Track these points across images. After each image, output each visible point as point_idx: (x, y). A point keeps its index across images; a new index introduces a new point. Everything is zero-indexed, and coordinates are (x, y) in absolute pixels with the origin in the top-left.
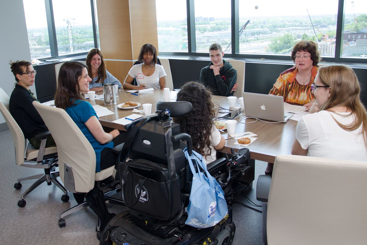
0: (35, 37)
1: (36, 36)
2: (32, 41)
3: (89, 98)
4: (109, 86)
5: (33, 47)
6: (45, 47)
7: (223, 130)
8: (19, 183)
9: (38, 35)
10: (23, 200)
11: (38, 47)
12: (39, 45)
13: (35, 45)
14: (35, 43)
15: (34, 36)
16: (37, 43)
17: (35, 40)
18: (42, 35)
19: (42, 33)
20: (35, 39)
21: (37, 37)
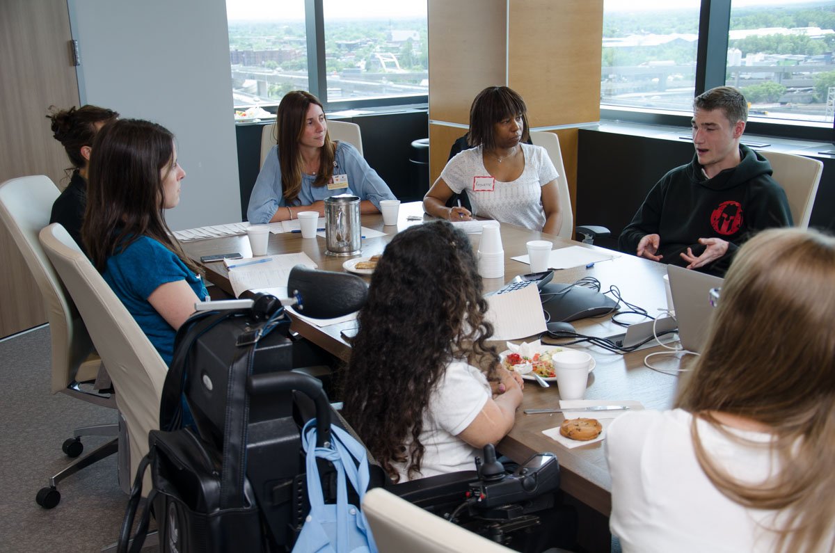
0: (395, 42)
1: (397, 40)
2: (386, 54)
3: (300, 232)
4: (341, 201)
5: (388, 70)
6: (420, 72)
7: (547, 382)
8: (78, 439)
9: (405, 38)
10: (55, 488)
11: (400, 71)
12: (403, 65)
13: (393, 65)
14: (395, 60)
15: (394, 40)
16: (398, 59)
17: (395, 51)
18: (415, 38)
19: (415, 31)
20: (393, 48)
21: (402, 43)
